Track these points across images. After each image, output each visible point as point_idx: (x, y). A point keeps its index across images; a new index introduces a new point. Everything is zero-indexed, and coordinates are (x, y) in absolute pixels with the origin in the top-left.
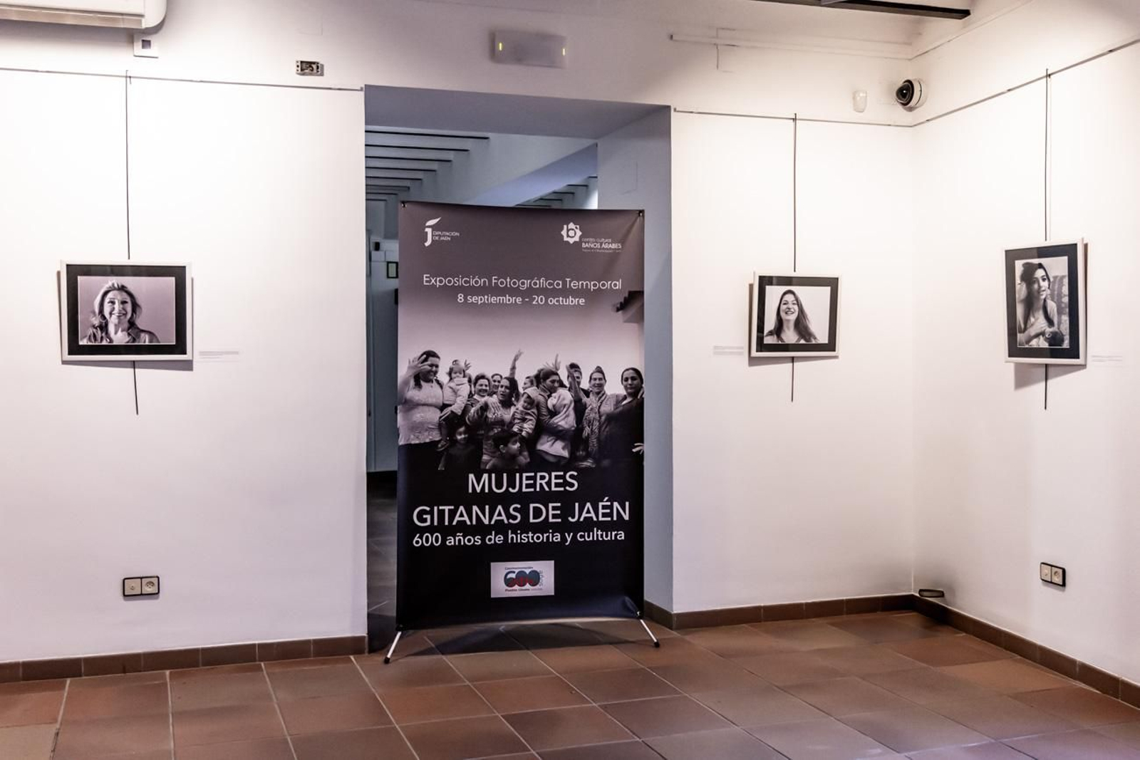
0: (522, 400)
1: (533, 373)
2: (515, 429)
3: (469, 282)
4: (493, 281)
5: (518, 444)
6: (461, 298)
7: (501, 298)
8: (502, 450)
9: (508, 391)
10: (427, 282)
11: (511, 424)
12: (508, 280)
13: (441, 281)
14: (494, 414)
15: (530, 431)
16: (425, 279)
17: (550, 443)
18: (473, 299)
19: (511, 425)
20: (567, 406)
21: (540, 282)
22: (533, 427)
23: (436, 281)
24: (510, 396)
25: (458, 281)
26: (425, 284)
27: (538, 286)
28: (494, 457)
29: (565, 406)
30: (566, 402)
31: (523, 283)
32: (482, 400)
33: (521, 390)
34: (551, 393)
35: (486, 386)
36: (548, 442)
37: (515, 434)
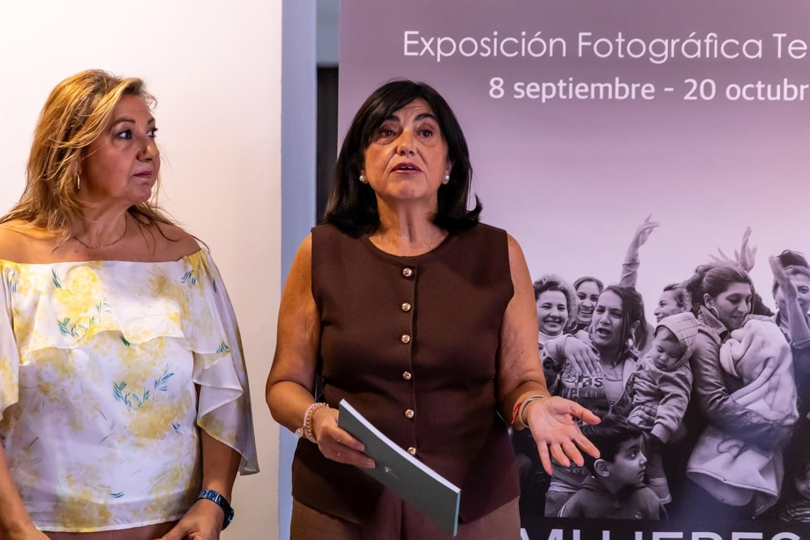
0: (654, 344)
1: (684, 276)
2: (635, 418)
3: (518, 47)
4: (581, 44)
5: (642, 458)
6: (496, 86)
7: (601, 86)
8: (598, 471)
9: (616, 321)
10: (411, 48)
11: (625, 406)
12: (620, 40)
13: (446, 47)
14: (580, 378)
15: (674, 425)
16: (406, 42)
17: (727, 457)
18: (529, 90)
19: (623, 410)
20: (771, 363)
21: (703, 45)
22: (681, 415)
23: (434, 46)
24: (624, 333)
25: (491, 44)
26: (406, 53)
27: (698, 54)
28: (577, 488)
29: (767, 361)
30: (772, 351)
31: (659, 48)
32: (551, 344)
33: (651, 320)
34: (731, 329)
35: (560, 308)
36: (722, 453)
37: (635, 432)
